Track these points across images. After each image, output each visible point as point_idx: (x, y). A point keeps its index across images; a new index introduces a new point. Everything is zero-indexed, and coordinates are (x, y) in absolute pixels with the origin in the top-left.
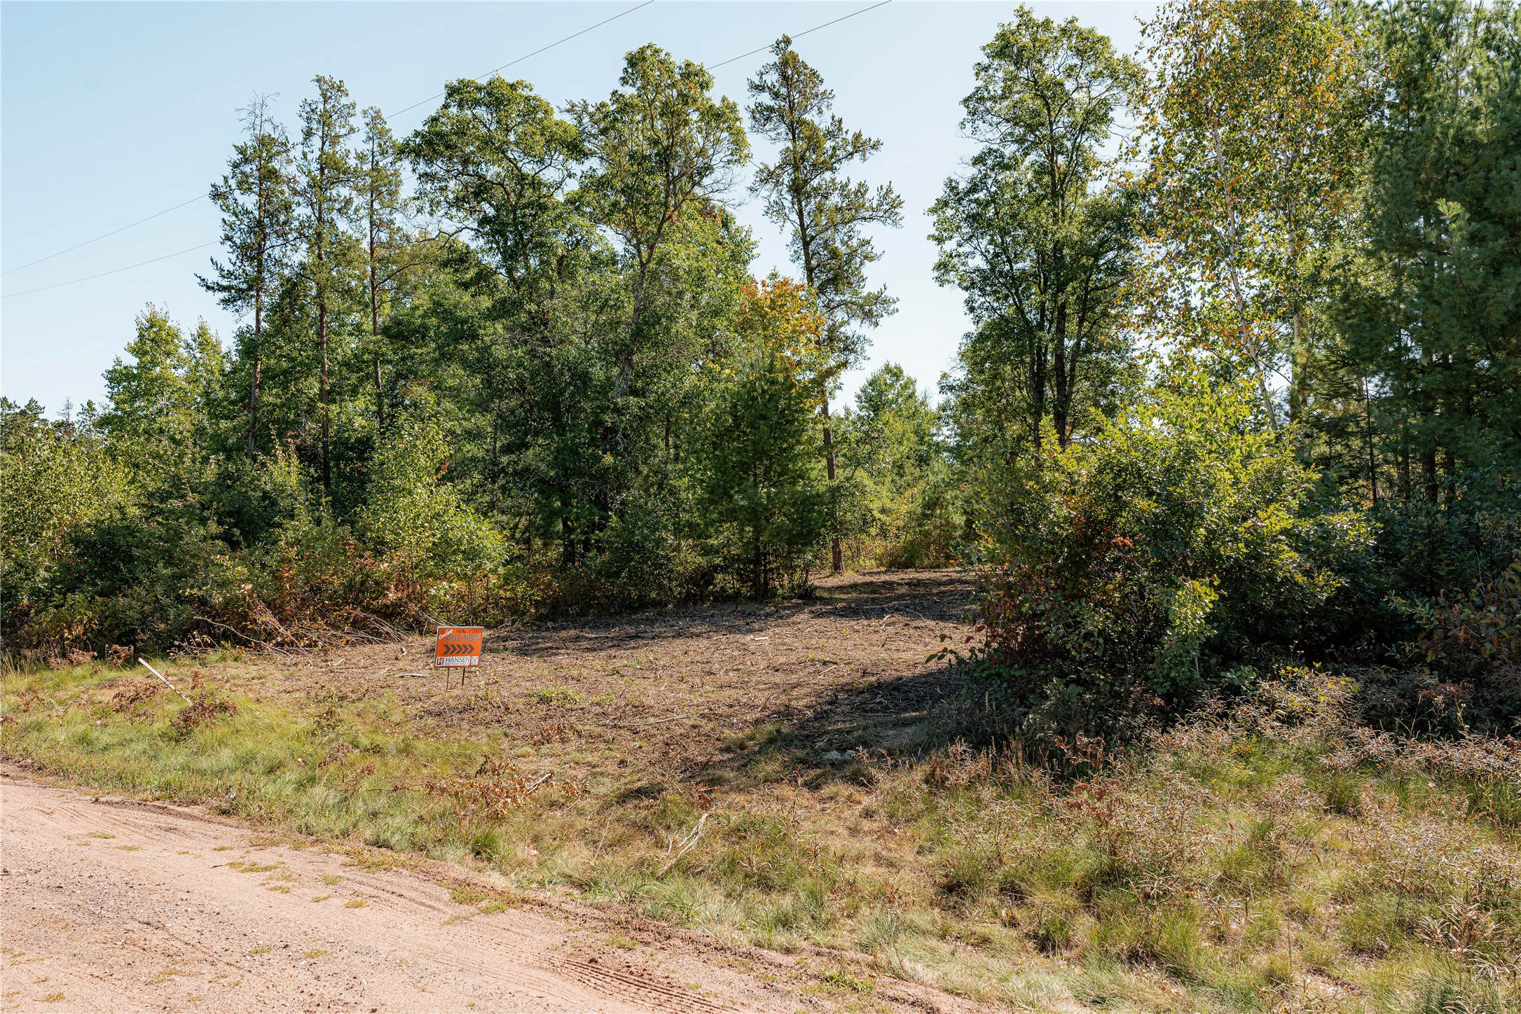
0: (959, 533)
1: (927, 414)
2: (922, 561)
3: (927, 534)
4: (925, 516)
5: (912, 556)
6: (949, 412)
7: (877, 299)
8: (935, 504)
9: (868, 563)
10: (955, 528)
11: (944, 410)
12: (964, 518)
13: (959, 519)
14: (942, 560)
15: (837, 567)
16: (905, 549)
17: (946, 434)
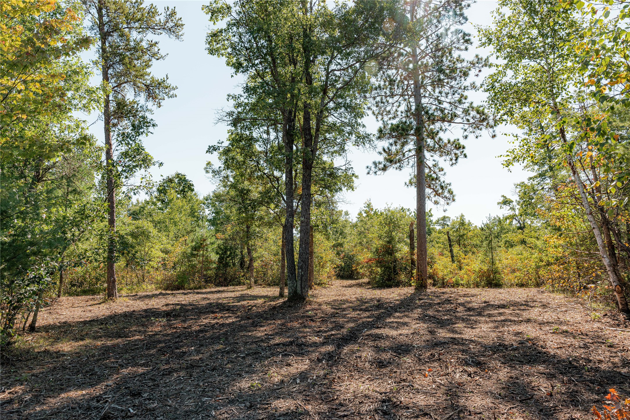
0: (215, 266)
1: (197, 201)
2: (189, 284)
3: (193, 267)
4: (193, 255)
5: (183, 281)
6: (209, 201)
7: (160, 84)
8: (199, 247)
9: (149, 287)
10: (211, 262)
11: (206, 200)
12: (218, 256)
13: (214, 257)
14: (203, 283)
15: (110, 294)
16: (178, 277)
17: (208, 212)
